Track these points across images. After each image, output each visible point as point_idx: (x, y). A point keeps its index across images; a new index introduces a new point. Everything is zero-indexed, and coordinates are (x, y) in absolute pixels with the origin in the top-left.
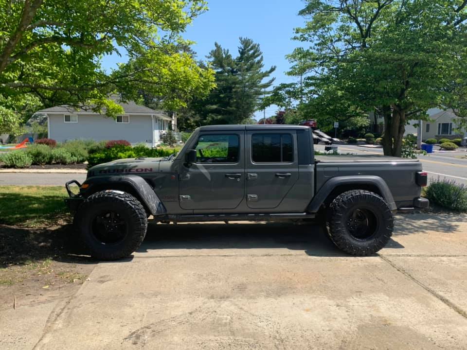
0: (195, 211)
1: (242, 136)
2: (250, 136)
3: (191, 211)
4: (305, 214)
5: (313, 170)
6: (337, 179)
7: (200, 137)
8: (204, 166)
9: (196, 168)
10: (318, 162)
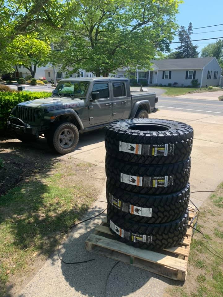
1: (109, 84)
2: (112, 84)
6: (138, 103)
7: (94, 85)
8: (98, 101)
9: (95, 102)
10: (131, 95)
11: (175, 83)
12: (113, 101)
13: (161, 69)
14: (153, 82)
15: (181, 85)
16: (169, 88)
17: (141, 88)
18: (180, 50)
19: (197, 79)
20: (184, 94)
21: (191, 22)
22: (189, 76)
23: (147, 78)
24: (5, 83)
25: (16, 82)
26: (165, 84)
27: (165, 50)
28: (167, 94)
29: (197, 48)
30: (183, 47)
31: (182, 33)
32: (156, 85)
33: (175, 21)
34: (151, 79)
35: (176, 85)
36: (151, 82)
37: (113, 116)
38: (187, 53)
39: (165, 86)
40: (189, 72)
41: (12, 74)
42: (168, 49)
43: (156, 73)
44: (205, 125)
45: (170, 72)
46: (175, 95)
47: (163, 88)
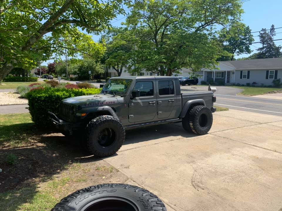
0: (136, 123)
1: (154, 82)
2: (157, 82)
3: (134, 123)
4: (178, 119)
5: (181, 98)
6: (190, 101)
7: (136, 83)
8: (139, 98)
9: (136, 100)
10: (182, 94)
11: (254, 83)
12: (159, 99)
13: (238, 69)
14: (230, 82)
15: (260, 85)
16: (246, 87)
17: (209, 87)
18: (261, 51)
19: (280, 79)
20: (263, 93)
21: (273, 25)
22: (270, 75)
23: (224, 78)
24: (95, 81)
25: (105, 80)
26: (243, 84)
27: (245, 51)
28: (243, 94)
29: (281, 49)
30: (265, 48)
31: (264, 35)
32: (234, 85)
33: (240, 21)
34: (228, 78)
35: (255, 85)
36: (228, 82)
37: (158, 114)
38: (270, 53)
39: (243, 85)
40: (269, 72)
41: (103, 74)
42: (248, 51)
43: (233, 73)
44: (276, 130)
45: (249, 72)
46: (252, 95)
47: (240, 87)
